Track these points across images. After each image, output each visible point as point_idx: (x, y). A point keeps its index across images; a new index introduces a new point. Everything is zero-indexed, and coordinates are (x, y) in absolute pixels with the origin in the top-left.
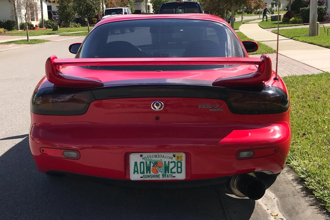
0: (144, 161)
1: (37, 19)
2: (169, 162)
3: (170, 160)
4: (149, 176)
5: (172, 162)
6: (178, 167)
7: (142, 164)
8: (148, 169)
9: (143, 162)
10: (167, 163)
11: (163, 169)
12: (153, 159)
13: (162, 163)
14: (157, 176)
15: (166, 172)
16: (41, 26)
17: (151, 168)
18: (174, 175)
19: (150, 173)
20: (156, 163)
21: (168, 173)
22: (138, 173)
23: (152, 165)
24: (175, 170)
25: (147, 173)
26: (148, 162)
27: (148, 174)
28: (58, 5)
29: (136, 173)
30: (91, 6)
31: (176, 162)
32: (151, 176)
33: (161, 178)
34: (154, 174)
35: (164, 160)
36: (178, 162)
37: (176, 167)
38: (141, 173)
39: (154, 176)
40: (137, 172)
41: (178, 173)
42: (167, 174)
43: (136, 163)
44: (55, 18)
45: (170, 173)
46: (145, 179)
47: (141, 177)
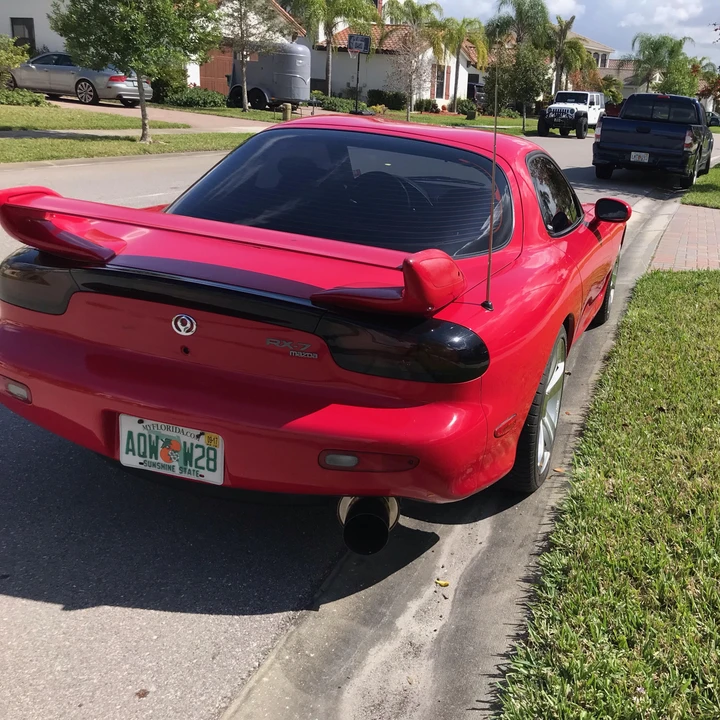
0: (146, 432)
1: (447, 96)
2: (192, 444)
3: (196, 442)
4: (154, 465)
5: (197, 446)
6: (209, 460)
7: (142, 438)
8: (154, 451)
9: (144, 435)
10: (188, 445)
11: (181, 456)
12: (163, 432)
13: (180, 444)
14: (169, 468)
15: (186, 465)
16: (451, 109)
17: (160, 449)
18: (201, 472)
19: (156, 458)
20: (168, 442)
21: (191, 465)
22: (134, 454)
23: (161, 443)
24: (203, 463)
25: (151, 457)
26: (154, 438)
27: (153, 460)
28: (487, 75)
29: (131, 453)
30: (534, 83)
31: (206, 447)
32: (158, 465)
33: (177, 473)
34: (164, 463)
35: (183, 438)
36: (209, 449)
37: (205, 459)
38: (140, 455)
39: (163, 466)
40: (133, 450)
41: (209, 470)
42: (189, 467)
43: (130, 434)
44: (479, 97)
45: (193, 468)
46: (148, 468)
47: (141, 463)
